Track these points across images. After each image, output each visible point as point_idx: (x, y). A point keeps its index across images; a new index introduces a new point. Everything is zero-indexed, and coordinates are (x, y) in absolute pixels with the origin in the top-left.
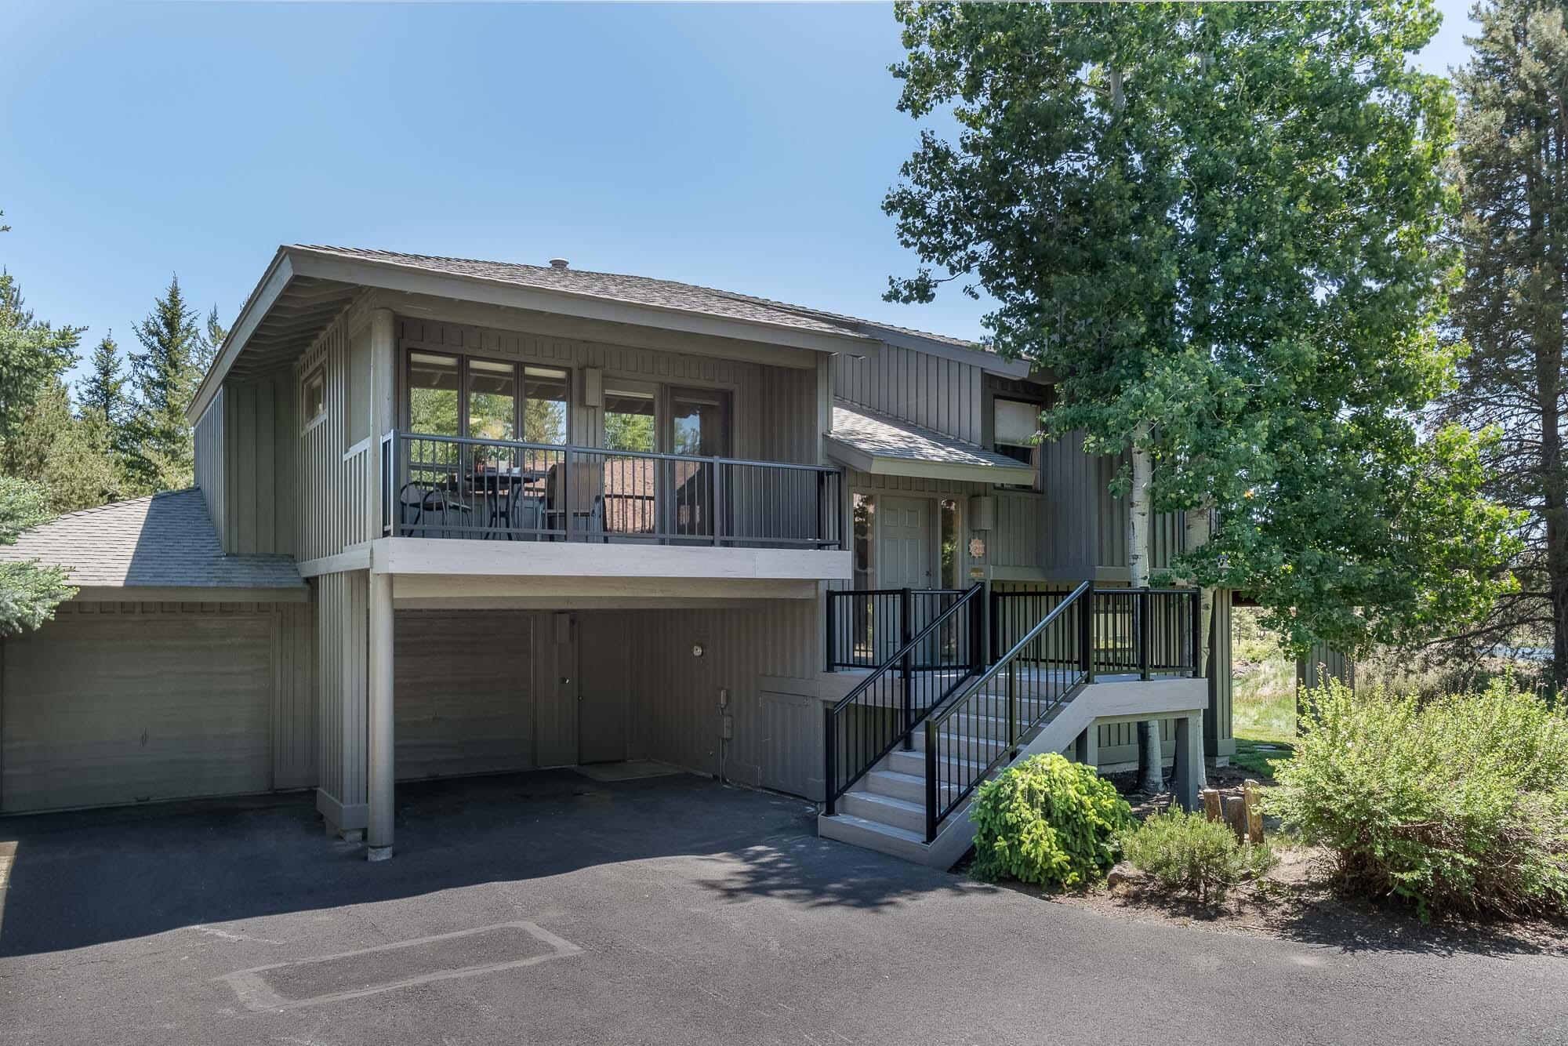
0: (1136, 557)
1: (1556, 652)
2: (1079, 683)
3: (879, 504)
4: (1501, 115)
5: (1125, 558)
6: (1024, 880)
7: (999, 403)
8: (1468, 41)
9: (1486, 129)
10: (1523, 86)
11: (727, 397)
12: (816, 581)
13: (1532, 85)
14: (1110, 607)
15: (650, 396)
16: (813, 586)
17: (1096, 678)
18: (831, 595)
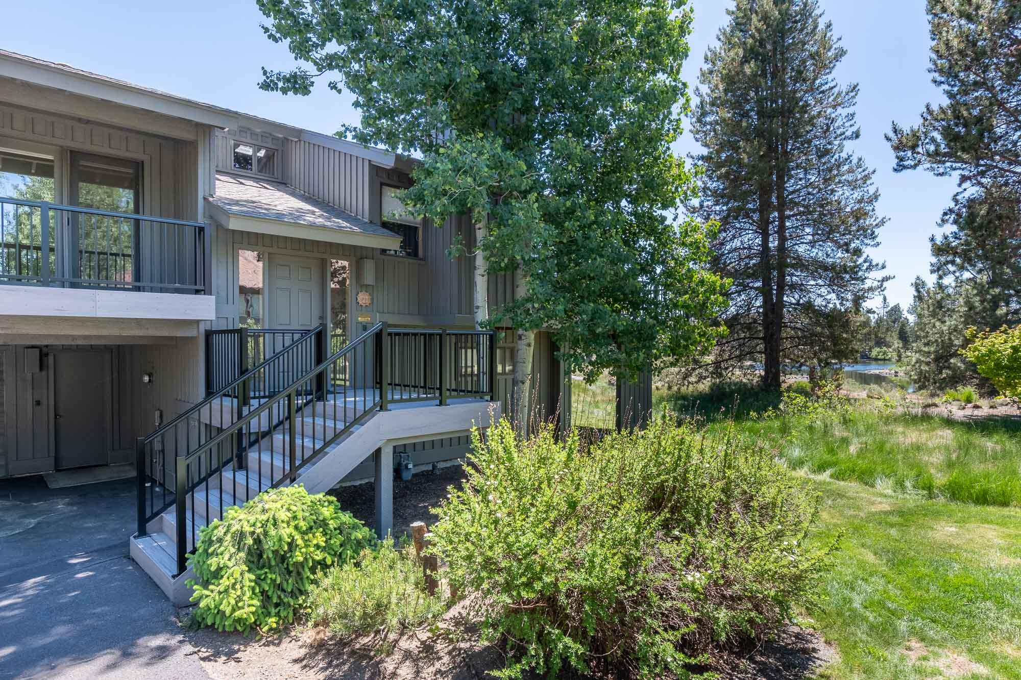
0: (478, 307)
1: (766, 371)
2: (371, 409)
3: (267, 260)
4: (741, 52)
5: (471, 308)
6: (220, 630)
7: (385, 189)
8: (729, 12)
9: (733, 59)
10: (752, 36)
11: (139, 166)
12: (198, 322)
13: (757, 35)
14: (469, 345)
15: (50, 157)
16: (196, 326)
17: (389, 406)
18: (209, 334)
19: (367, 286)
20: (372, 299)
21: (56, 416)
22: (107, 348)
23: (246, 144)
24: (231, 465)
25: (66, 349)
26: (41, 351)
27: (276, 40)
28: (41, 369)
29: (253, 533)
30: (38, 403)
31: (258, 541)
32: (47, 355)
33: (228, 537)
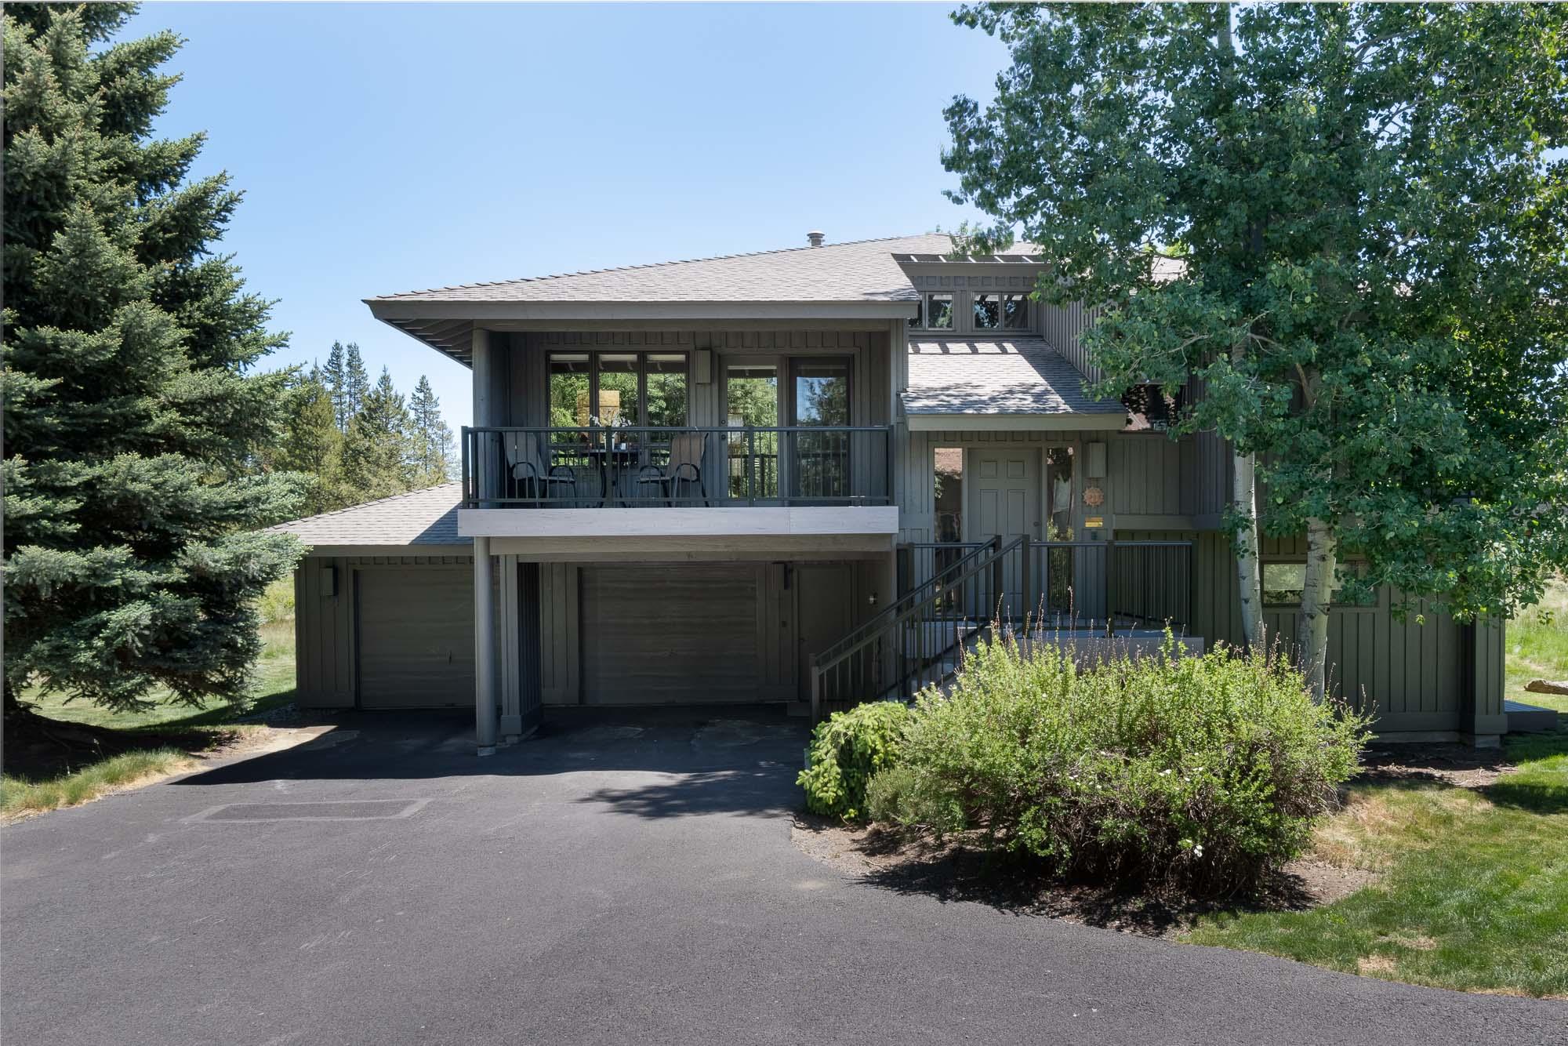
19: (1097, 479)
20: (1105, 497)
21: (799, 639)
22: (834, 564)
23: (993, 293)
24: (895, 690)
25: (809, 565)
26: (785, 568)
27: (958, 201)
28: (786, 587)
29: (845, 734)
30: (784, 624)
31: (848, 742)
32: (791, 571)
33: (829, 736)
